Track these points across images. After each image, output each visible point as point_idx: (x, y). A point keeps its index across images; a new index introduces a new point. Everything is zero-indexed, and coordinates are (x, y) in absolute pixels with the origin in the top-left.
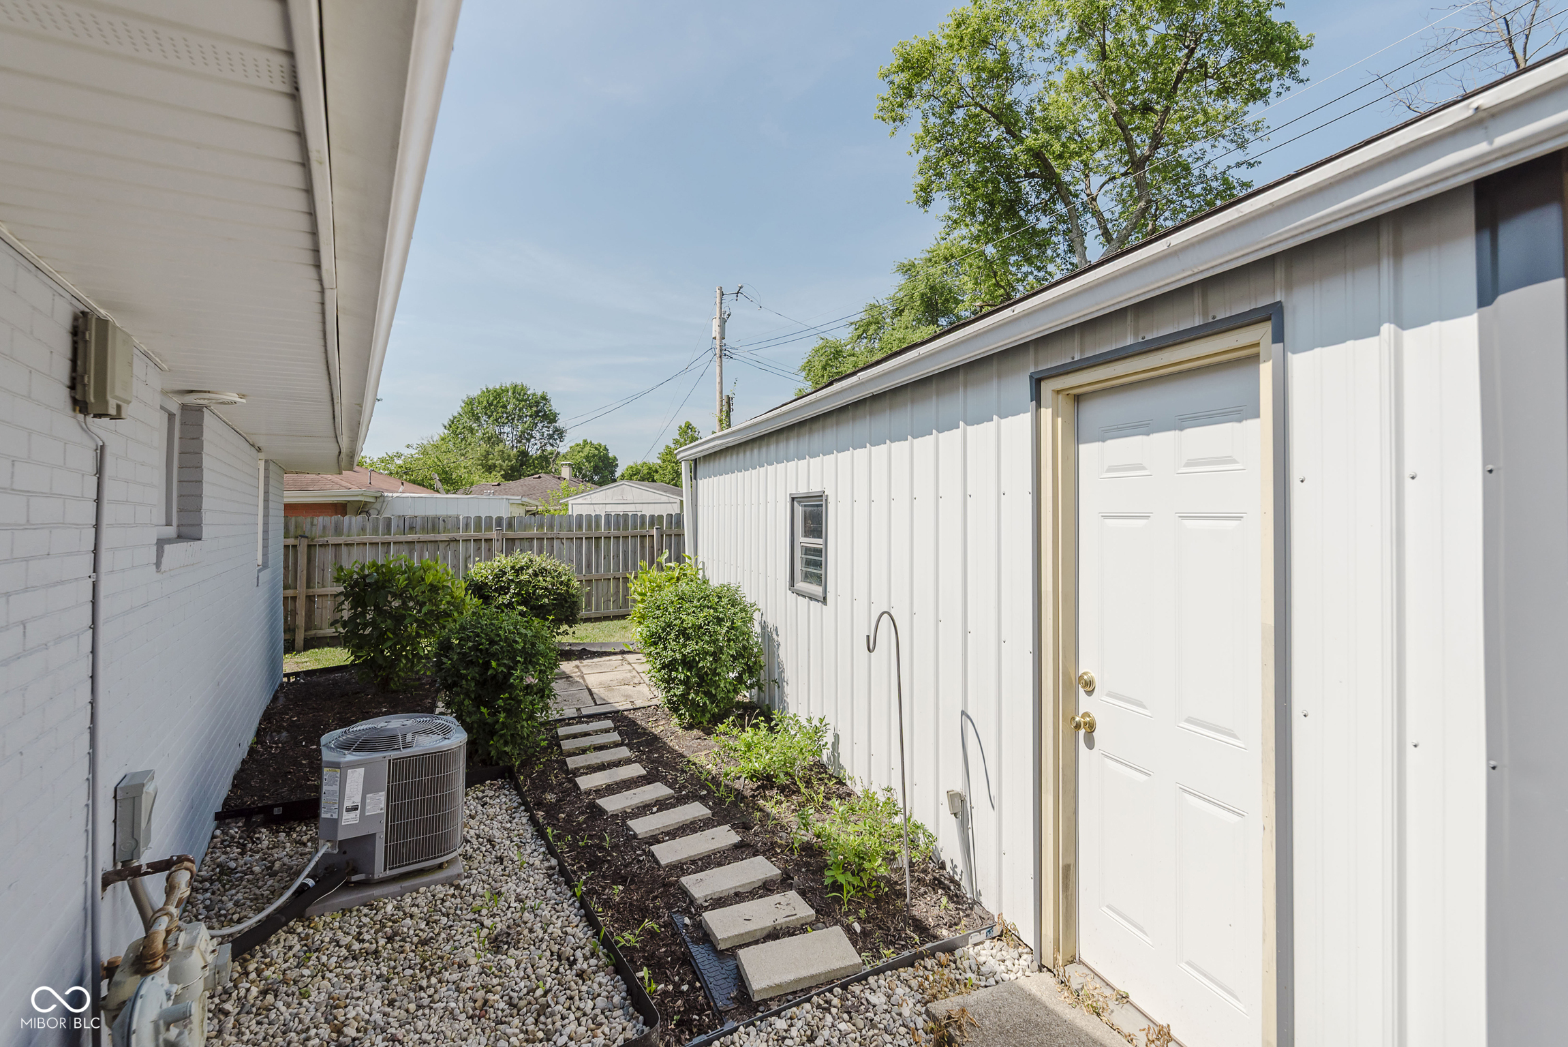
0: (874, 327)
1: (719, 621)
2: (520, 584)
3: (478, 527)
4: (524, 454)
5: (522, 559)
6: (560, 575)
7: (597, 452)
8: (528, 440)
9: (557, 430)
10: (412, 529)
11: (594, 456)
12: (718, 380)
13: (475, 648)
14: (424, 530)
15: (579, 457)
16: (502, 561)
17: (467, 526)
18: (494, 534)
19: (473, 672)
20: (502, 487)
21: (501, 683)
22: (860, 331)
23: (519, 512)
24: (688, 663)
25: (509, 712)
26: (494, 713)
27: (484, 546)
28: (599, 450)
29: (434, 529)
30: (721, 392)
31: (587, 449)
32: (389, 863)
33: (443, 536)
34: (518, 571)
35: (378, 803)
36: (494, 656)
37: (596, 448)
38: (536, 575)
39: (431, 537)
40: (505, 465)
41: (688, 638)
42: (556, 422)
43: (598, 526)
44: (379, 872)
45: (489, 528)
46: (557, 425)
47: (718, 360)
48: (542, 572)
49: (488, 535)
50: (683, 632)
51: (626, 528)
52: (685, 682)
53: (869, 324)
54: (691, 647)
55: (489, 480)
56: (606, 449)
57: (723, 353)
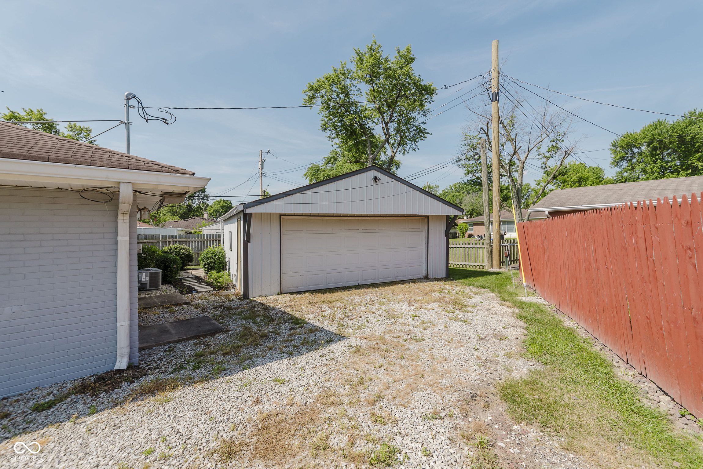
0: (333, 159)
1: (216, 256)
2: (176, 252)
3: (166, 238)
4: (190, 206)
5: (177, 246)
6: (187, 250)
7: (226, 205)
8: (192, 200)
9: (205, 196)
10: (145, 239)
11: (225, 206)
12: (261, 184)
13: (164, 260)
14: (149, 239)
15: (218, 207)
16: (172, 246)
17: (162, 238)
18: (171, 240)
19: (163, 265)
20: (178, 222)
21: (169, 267)
22: (328, 161)
23: (182, 233)
24: (208, 264)
25: (170, 272)
26: (168, 272)
27: (167, 243)
28: (227, 204)
29: (152, 239)
30: (262, 189)
31: (222, 203)
32: (150, 287)
33: (155, 241)
34: (176, 249)
35: (148, 278)
36: (167, 262)
37: (226, 203)
38: (180, 249)
39: (152, 241)
40: (181, 211)
41: (208, 259)
42: (205, 192)
43: (204, 238)
44: (148, 288)
45: (169, 238)
46: (206, 193)
47: (260, 177)
48: (182, 249)
49: (169, 240)
50: (207, 258)
51: (213, 238)
52: (208, 268)
53: (331, 158)
54: (209, 261)
55: (173, 219)
56: (231, 203)
57: (262, 175)
